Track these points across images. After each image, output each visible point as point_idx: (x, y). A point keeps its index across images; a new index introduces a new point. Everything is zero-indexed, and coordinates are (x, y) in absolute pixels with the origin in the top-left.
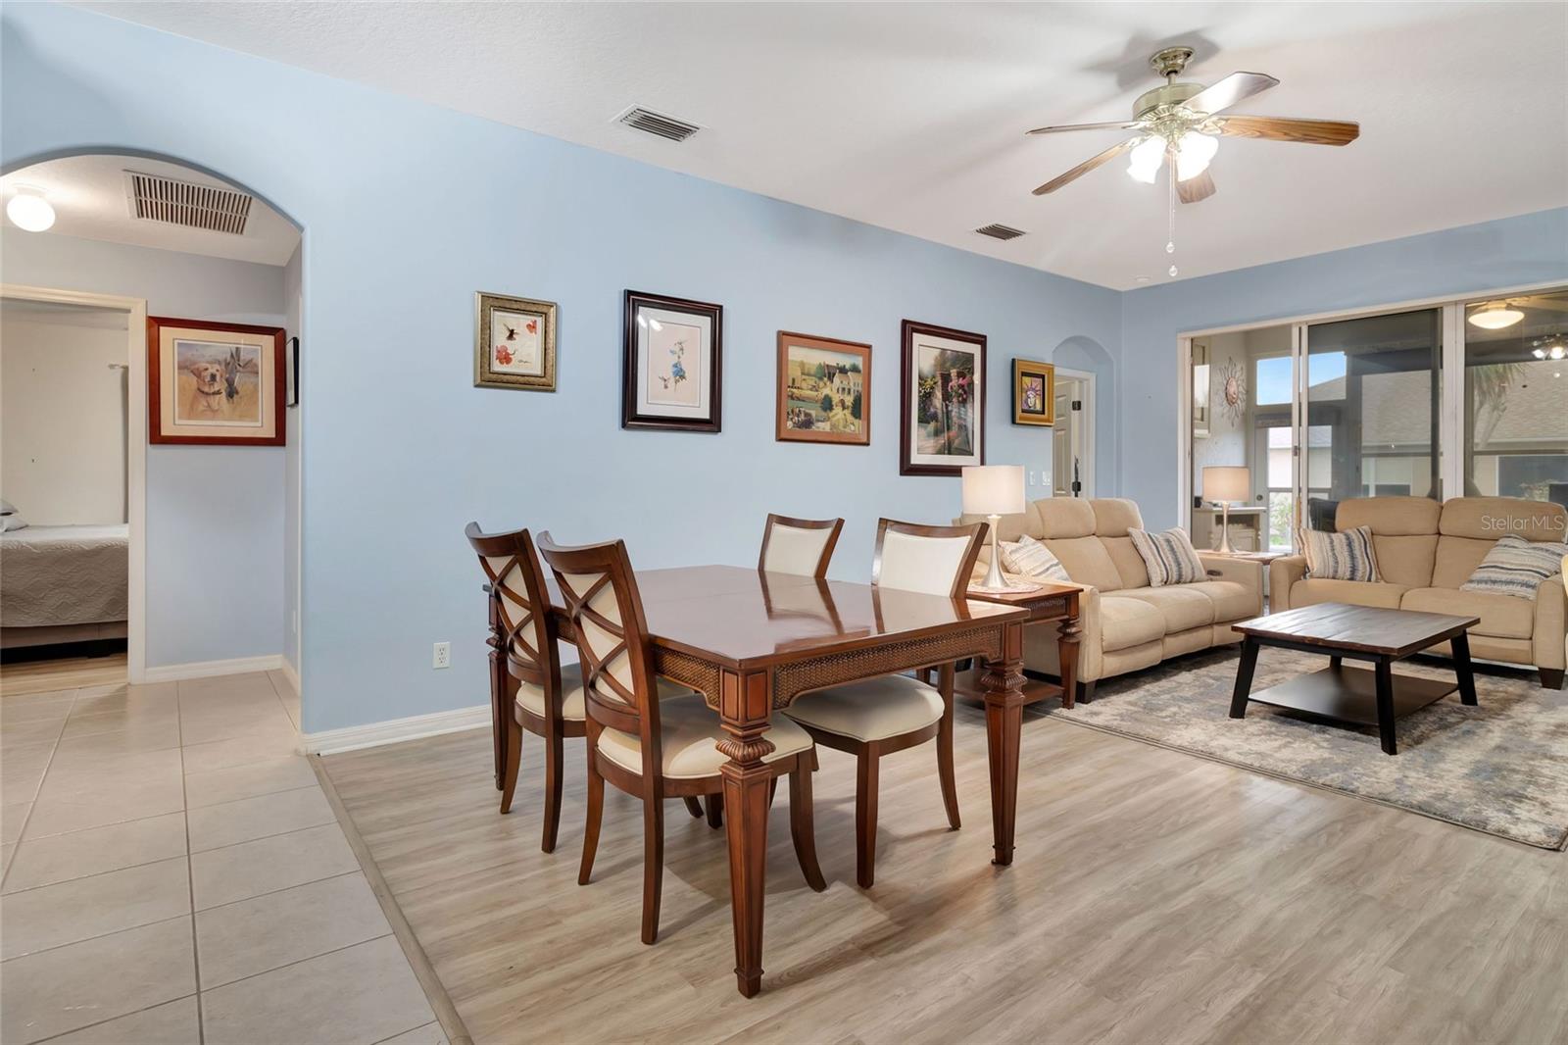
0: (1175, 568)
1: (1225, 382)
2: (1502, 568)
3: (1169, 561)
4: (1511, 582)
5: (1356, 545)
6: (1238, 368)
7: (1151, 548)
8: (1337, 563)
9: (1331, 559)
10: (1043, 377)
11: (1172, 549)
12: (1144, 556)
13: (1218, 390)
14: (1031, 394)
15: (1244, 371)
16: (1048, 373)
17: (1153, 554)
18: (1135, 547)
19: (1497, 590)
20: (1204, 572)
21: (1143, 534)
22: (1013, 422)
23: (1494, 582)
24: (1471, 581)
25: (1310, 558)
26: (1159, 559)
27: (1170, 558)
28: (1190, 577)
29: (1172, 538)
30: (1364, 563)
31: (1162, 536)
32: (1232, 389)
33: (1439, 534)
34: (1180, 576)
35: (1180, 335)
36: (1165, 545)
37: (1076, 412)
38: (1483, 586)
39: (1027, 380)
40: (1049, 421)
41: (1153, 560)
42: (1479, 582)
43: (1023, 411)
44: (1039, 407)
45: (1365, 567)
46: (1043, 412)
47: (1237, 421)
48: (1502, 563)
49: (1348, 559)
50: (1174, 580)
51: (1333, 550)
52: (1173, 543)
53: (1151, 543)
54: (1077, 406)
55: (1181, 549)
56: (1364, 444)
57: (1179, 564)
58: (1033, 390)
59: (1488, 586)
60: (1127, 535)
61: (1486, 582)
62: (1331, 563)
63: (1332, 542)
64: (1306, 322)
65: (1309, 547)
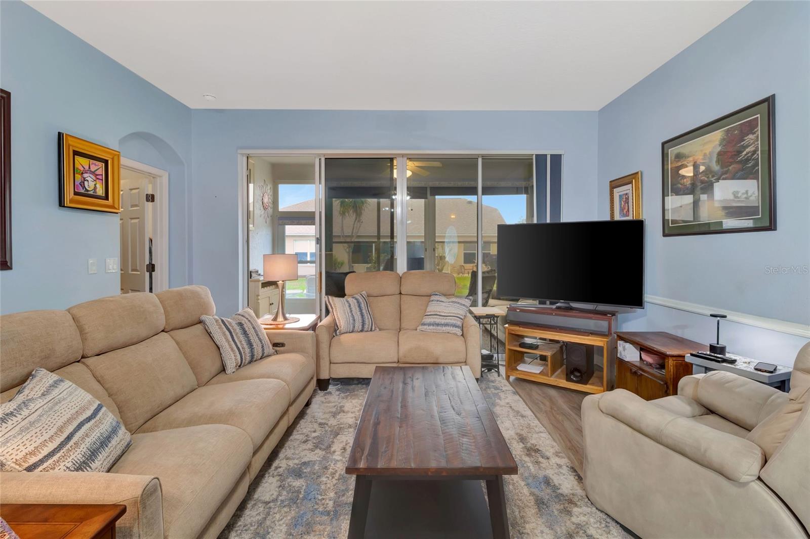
0: (248, 350)
1: (262, 195)
2: (440, 315)
3: (242, 344)
4: (446, 325)
5: (362, 305)
6: (269, 188)
7: (224, 334)
8: (354, 320)
9: (351, 318)
10: (106, 162)
11: (245, 333)
12: (218, 343)
13: (258, 199)
14: (89, 177)
15: (272, 189)
16: (113, 159)
17: (227, 340)
18: (209, 334)
19: (439, 330)
20: (271, 346)
21: (217, 321)
22: (61, 204)
23: (438, 325)
24: (424, 324)
25: (338, 319)
26: (234, 346)
27: (243, 342)
28: (261, 355)
29: (244, 321)
30: (368, 318)
31: (233, 319)
32: (266, 200)
33: (400, 293)
34: (252, 356)
35: (240, 151)
36: (238, 329)
37: (150, 204)
38: (431, 327)
39: (82, 162)
40: (115, 208)
41: (228, 347)
42: (429, 325)
43: (76, 194)
44: (100, 191)
45: (369, 321)
46: (107, 198)
47: (268, 220)
48: (439, 312)
49: (360, 317)
50: (247, 362)
51: (351, 311)
52: (245, 326)
53: (225, 329)
54: (151, 198)
55: (252, 330)
57: (250, 345)
58: (93, 173)
59: (434, 327)
60: (200, 322)
61: (433, 325)
62: (351, 321)
63: (350, 306)
64: (324, 155)
65: (336, 310)
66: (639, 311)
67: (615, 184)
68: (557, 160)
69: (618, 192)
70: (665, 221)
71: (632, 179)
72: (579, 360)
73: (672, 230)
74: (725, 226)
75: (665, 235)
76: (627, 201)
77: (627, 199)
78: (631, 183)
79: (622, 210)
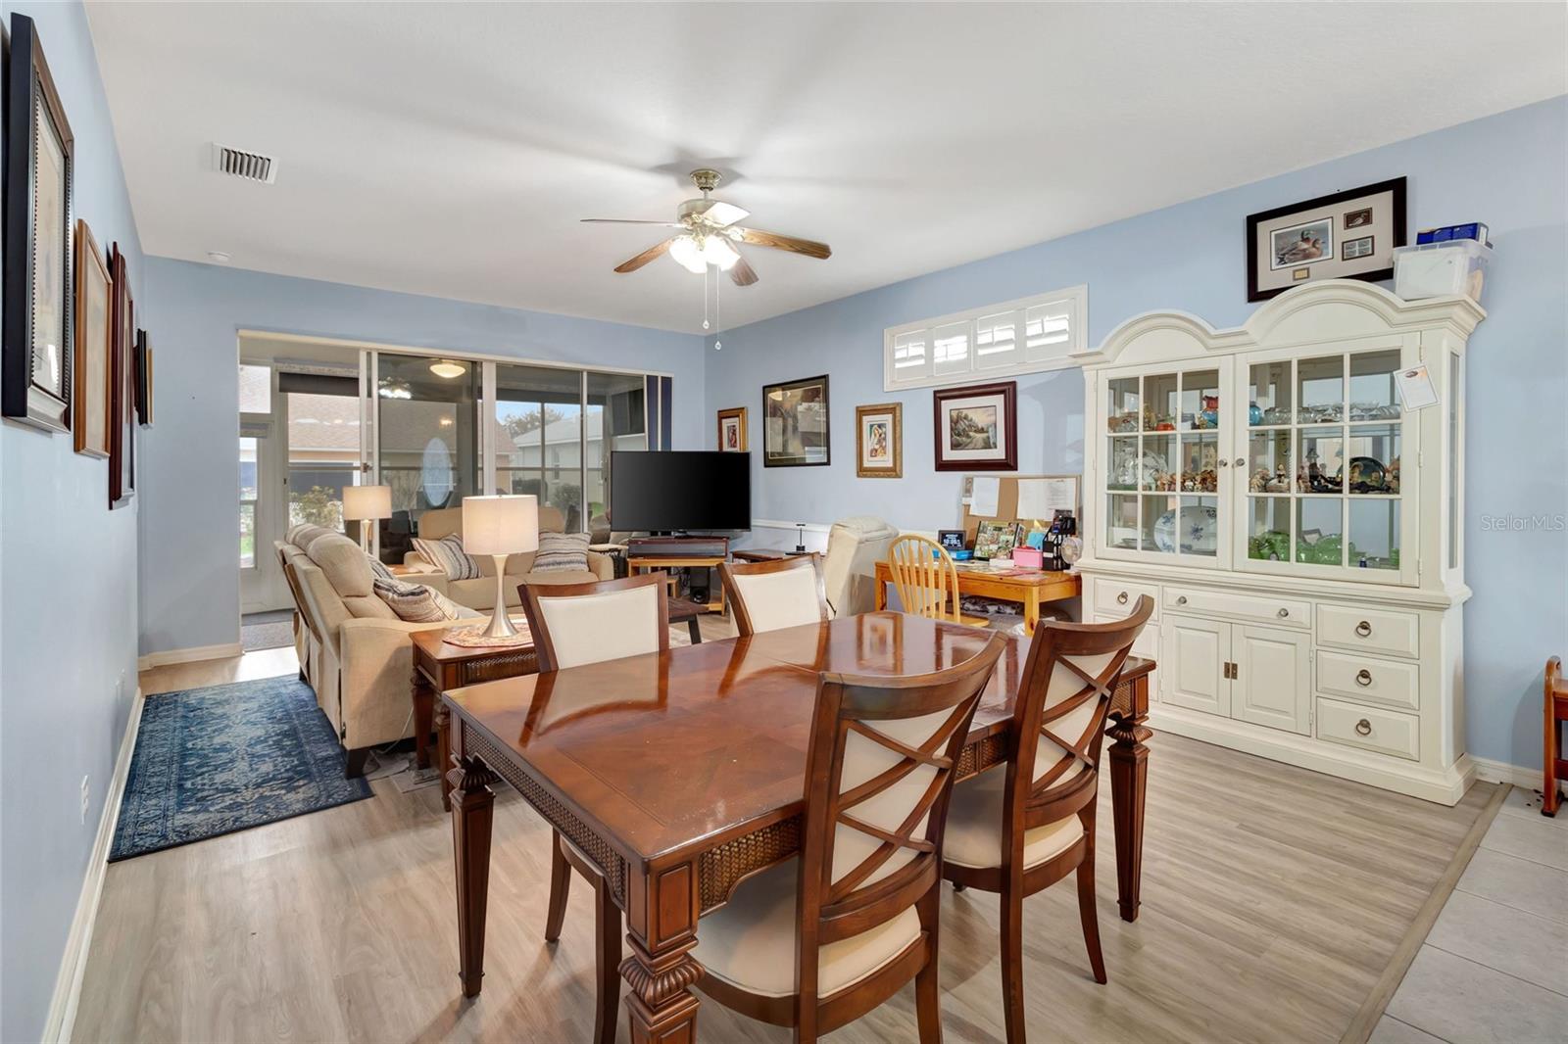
2: (561, 554)
19: (561, 569)
23: (560, 563)
24: (538, 566)
38: (551, 567)
42: (548, 565)
56: (290, 449)
59: (555, 567)
61: (553, 564)
62: (458, 567)
63: (451, 549)
64: (378, 350)
65: (434, 554)
66: (745, 533)
67: (723, 415)
68: (667, 382)
69: (726, 423)
70: (766, 454)
71: (737, 413)
72: (700, 582)
73: (770, 462)
74: (808, 461)
75: (766, 466)
76: (734, 433)
77: (734, 431)
78: (738, 416)
79: (730, 440)
